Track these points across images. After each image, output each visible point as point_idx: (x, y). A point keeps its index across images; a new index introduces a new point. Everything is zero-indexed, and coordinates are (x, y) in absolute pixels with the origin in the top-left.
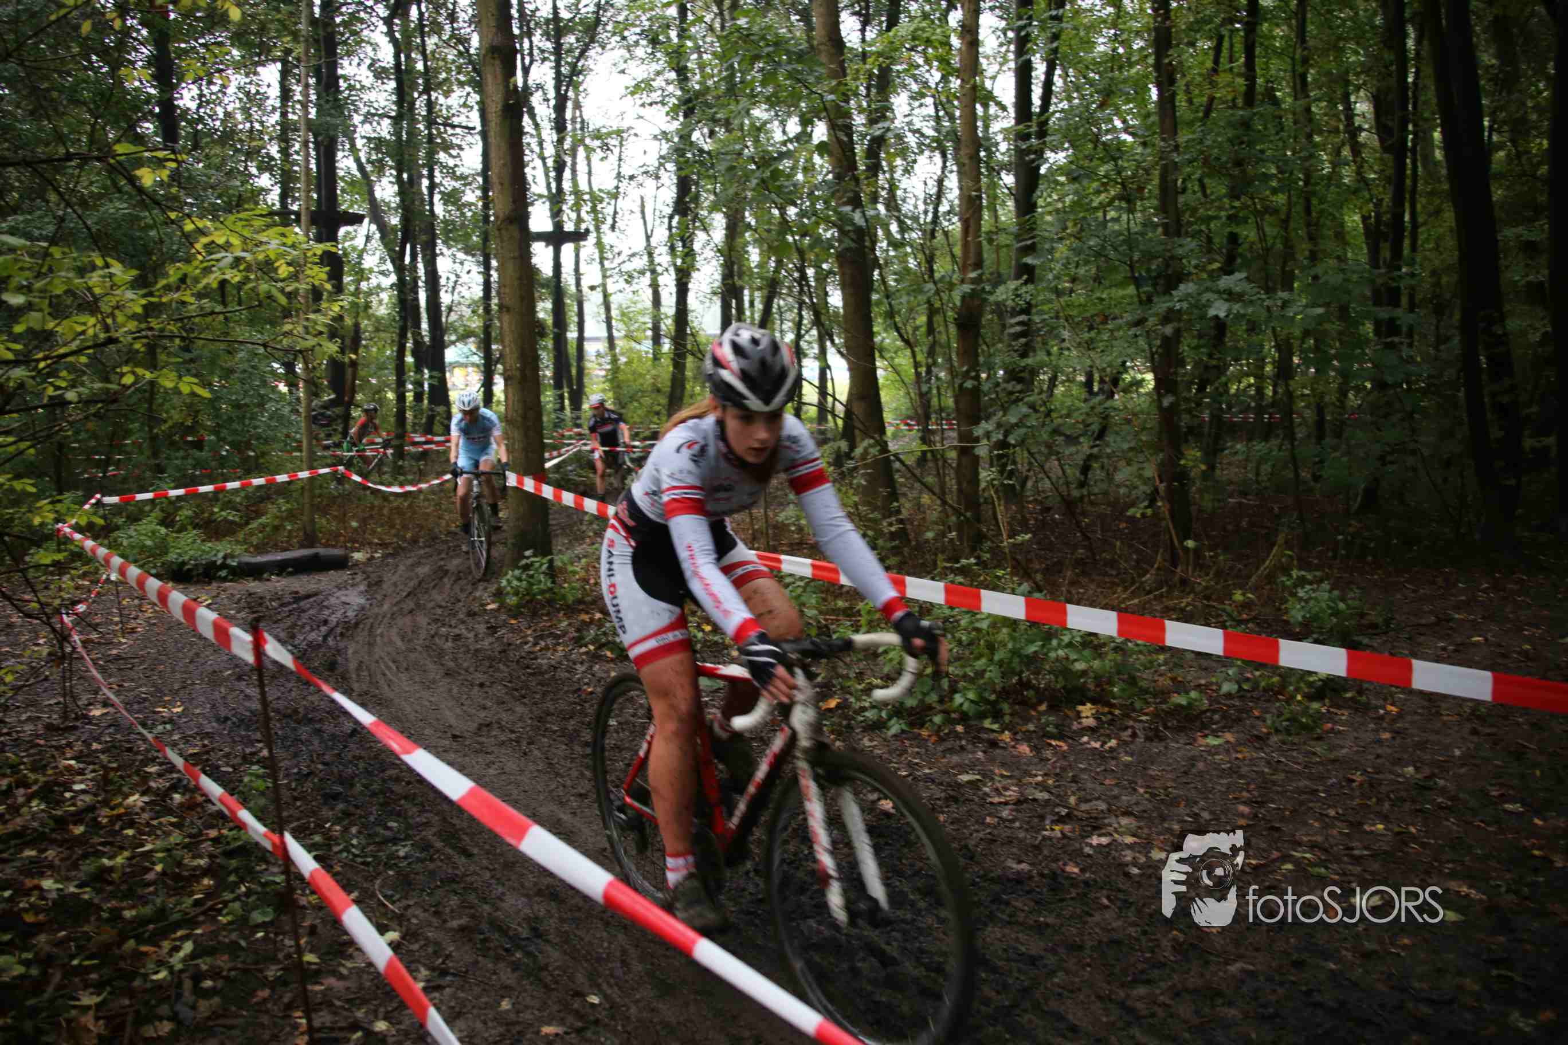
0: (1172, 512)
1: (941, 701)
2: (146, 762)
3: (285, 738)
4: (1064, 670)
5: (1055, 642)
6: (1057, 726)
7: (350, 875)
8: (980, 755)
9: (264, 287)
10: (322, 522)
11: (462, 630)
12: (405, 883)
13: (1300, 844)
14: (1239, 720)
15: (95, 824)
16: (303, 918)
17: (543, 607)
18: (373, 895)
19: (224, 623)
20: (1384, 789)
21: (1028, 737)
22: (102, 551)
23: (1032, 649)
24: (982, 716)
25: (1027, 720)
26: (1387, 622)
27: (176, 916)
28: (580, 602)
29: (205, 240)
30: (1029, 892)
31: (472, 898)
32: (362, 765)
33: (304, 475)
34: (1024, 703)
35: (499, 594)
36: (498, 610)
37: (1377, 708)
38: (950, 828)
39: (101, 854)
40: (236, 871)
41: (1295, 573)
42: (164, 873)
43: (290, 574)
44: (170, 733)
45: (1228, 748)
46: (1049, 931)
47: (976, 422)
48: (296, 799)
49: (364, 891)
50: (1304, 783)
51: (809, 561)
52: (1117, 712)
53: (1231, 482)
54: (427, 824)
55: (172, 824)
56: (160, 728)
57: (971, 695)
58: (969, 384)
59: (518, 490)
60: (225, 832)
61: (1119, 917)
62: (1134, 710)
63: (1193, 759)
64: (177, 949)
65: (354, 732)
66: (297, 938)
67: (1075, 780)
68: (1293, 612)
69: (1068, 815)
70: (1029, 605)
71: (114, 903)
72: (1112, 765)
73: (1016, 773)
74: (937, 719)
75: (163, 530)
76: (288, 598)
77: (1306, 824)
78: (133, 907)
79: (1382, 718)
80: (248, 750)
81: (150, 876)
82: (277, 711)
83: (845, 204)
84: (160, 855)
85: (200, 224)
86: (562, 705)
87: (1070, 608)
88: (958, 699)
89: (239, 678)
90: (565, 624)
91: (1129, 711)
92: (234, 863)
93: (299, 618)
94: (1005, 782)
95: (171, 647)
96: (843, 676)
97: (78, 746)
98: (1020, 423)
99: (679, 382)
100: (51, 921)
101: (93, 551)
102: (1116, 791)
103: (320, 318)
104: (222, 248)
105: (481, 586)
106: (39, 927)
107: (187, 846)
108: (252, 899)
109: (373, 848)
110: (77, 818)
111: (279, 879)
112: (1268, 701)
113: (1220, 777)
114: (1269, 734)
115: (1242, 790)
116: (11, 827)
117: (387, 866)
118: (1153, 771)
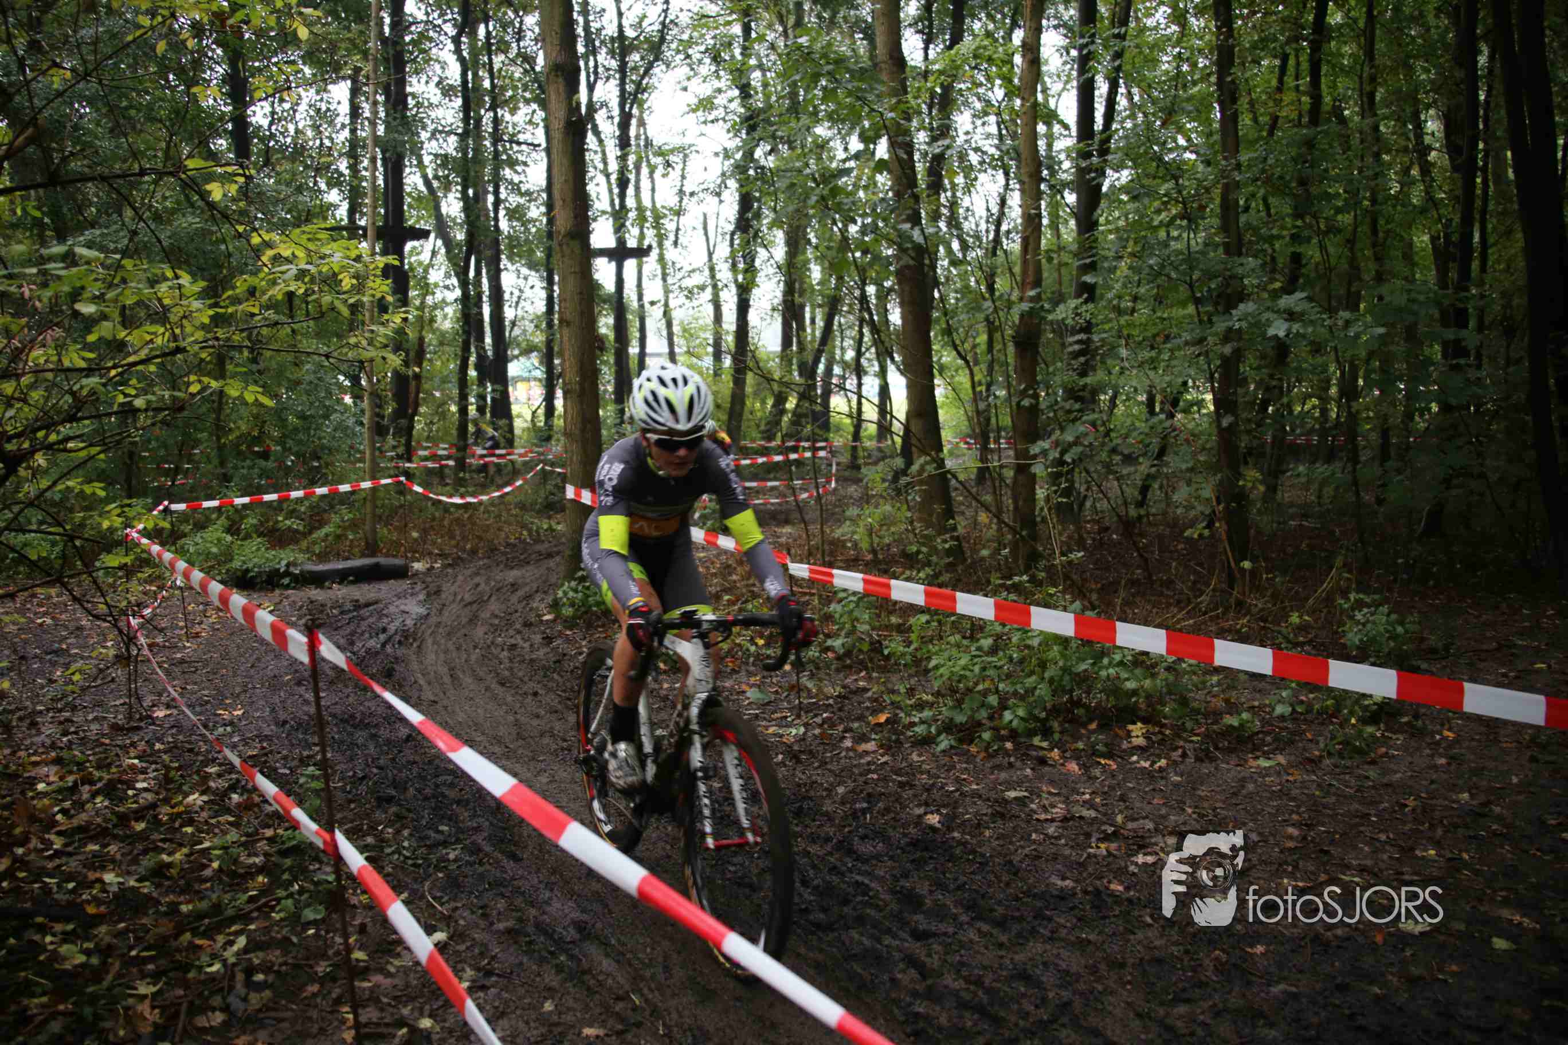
0: (1229, 534)
1: (991, 718)
2: (206, 763)
3: (342, 742)
4: (1114, 689)
5: (1106, 661)
6: (1106, 745)
7: (400, 876)
8: (1028, 771)
9: (326, 299)
10: (383, 531)
11: (518, 640)
12: (454, 885)
13: (1348, 867)
14: (1291, 742)
15: (156, 822)
16: (353, 918)
17: (599, 618)
18: (423, 897)
19: (281, 625)
20: (1437, 814)
21: (1077, 756)
22: (168, 556)
23: (1083, 667)
24: (1031, 733)
25: (1077, 738)
26: (1446, 648)
27: (230, 912)
29: (270, 253)
30: (1072, 909)
31: (519, 901)
32: (415, 770)
33: (366, 485)
34: (1074, 721)
35: (555, 605)
36: (554, 620)
37: (1432, 734)
38: (995, 843)
39: (159, 850)
40: (290, 869)
41: (1352, 596)
42: (220, 870)
43: (353, 582)
44: (231, 735)
45: (1279, 771)
46: (1090, 949)
47: (1034, 441)
48: (350, 801)
49: (413, 892)
50: (1356, 806)
51: (860, 576)
52: (1168, 732)
53: (1292, 505)
54: (478, 829)
55: (230, 824)
56: (221, 730)
57: (1021, 712)
58: (1026, 402)
59: (576, 502)
60: (280, 831)
61: (1162, 936)
62: (1185, 730)
63: (1243, 781)
64: (231, 943)
65: (409, 736)
66: (346, 936)
67: (1123, 799)
68: (1350, 635)
69: (1114, 833)
70: (1078, 622)
71: (172, 897)
72: (1161, 784)
73: (1064, 791)
74: (986, 736)
75: (229, 538)
76: (348, 606)
77: (1355, 847)
78: (188, 902)
79: (1438, 743)
80: (305, 753)
82: (334, 716)
83: (904, 221)
84: (217, 852)
85: (267, 238)
87: (1119, 625)
88: (1008, 716)
89: (299, 683)
91: (1179, 731)
92: (288, 862)
93: (359, 626)
94: (1052, 799)
95: (234, 653)
96: (893, 692)
97: (142, 746)
98: (1076, 442)
99: (738, 398)
100: (111, 913)
101: (159, 555)
102: (1163, 811)
103: (382, 330)
104: (288, 261)
105: (538, 597)
106: (98, 919)
107: (244, 845)
108: (306, 896)
109: (423, 850)
110: (139, 815)
111: (331, 878)
112: (1322, 724)
113: (1270, 799)
114: (1321, 757)
115: (1292, 812)
116: (76, 822)
117: (437, 868)
118: (1203, 791)
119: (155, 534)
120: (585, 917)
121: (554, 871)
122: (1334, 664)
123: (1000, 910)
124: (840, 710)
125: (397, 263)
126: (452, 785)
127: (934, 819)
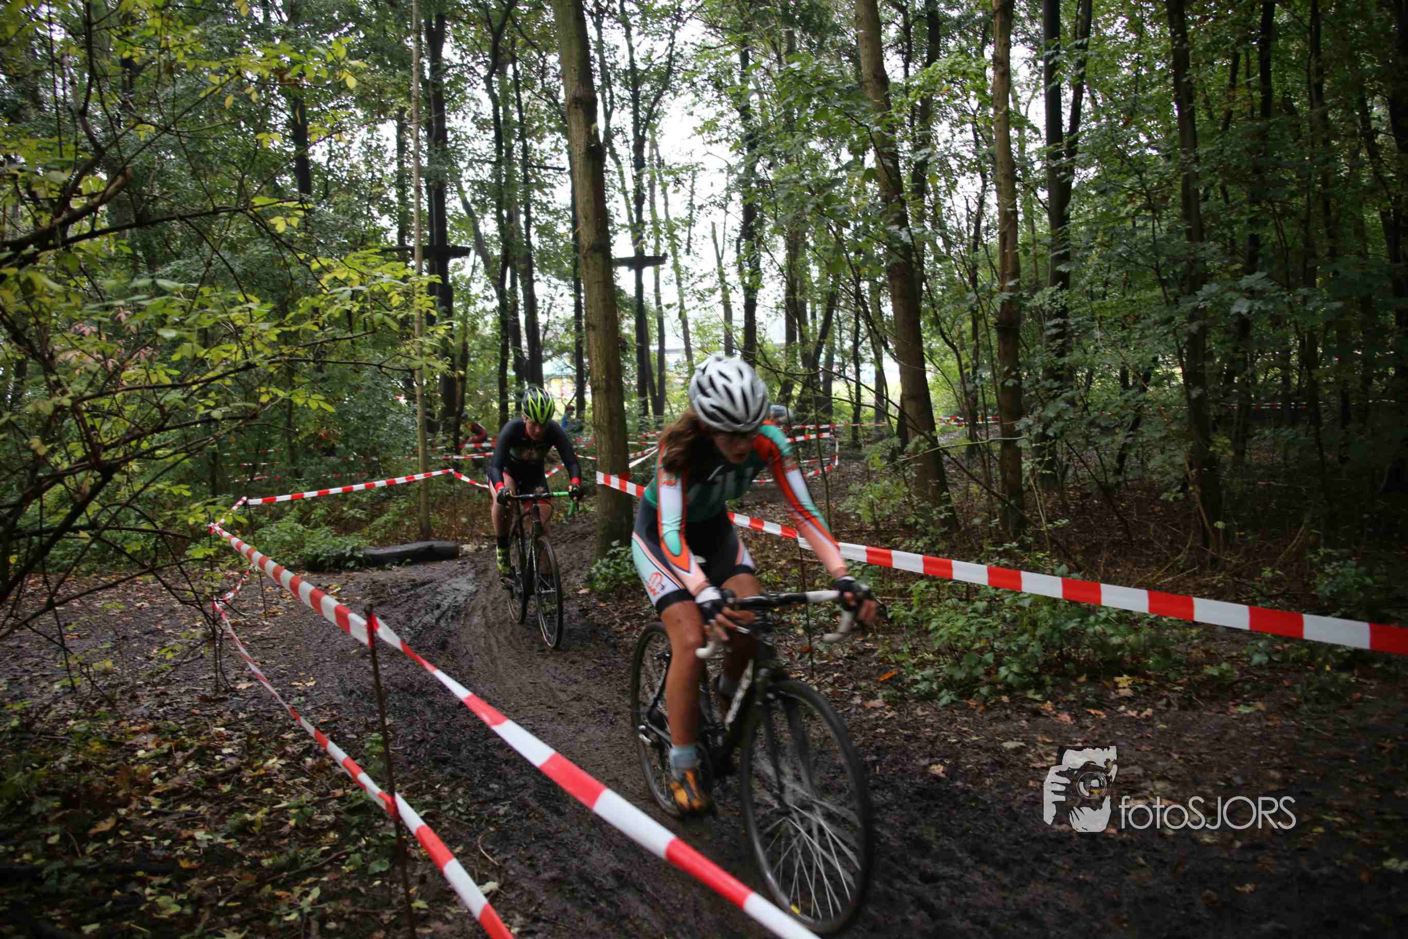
0: (1203, 497)
1: (988, 673)
2: (283, 730)
3: (402, 709)
4: (1101, 644)
5: (1092, 619)
6: (1095, 697)
7: (455, 831)
8: (1024, 723)
9: (378, 316)
10: (435, 517)
12: (504, 838)
13: (1331, 808)
14: (1269, 690)
15: (240, 784)
16: (414, 870)
17: (629, 591)
18: (476, 850)
19: (344, 609)
21: (1068, 707)
22: (245, 547)
23: (1072, 625)
24: (1025, 687)
25: (1068, 690)
27: (305, 866)
30: (1069, 851)
31: (562, 852)
32: (468, 733)
33: (420, 477)
34: (1064, 674)
35: (590, 580)
36: (589, 594)
38: (996, 791)
39: (242, 810)
40: (357, 826)
41: (1322, 551)
42: (297, 827)
43: (410, 564)
44: (305, 704)
45: (1259, 716)
46: (1088, 888)
47: (1018, 417)
48: (410, 763)
49: (468, 845)
50: (1334, 749)
51: (864, 547)
52: (1152, 683)
53: (1259, 466)
54: (524, 786)
55: (304, 784)
56: (296, 700)
57: (1015, 668)
58: (1010, 383)
59: (606, 487)
60: (349, 791)
61: (1154, 876)
62: (1168, 681)
63: (1225, 726)
64: (306, 894)
66: (408, 887)
68: (1321, 588)
70: (1066, 586)
71: (253, 853)
72: (1148, 732)
73: (1058, 740)
74: (984, 690)
75: (300, 527)
76: (406, 585)
77: (1335, 789)
78: (268, 857)
80: (370, 720)
81: (285, 830)
82: (395, 685)
83: (892, 224)
84: (294, 811)
85: (325, 262)
87: (1104, 587)
88: (1003, 671)
89: (364, 656)
91: (1163, 681)
92: (356, 819)
93: (416, 603)
94: (1048, 748)
95: (306, 630)
96: (897, 652)
97: (227, 715)
98: (1059, 417)
100: (202, 867)
101: (238, 547)
102: (1151, 757)
103: (428, 341)
104: (344, 283)
105: (574, 573)
106: (190, 873)
107: (317, 804)
108: (371, 851)
109: (476, 806)
110: (225, 778)
111: (393, 834)
112: (1298, 671)
113: (1251, 744)
114: (1299, 703)
115: (1273, 756)
116: (171, 785)
117: (488, 823)
118: (1187, 738)
119: (234, 528)
120: (622, 866)
122: (1308, 618)
123: (1001, 854)
124: (849, 669)
125: (439, 281)
126: (500, 747)
127: (938, 769)
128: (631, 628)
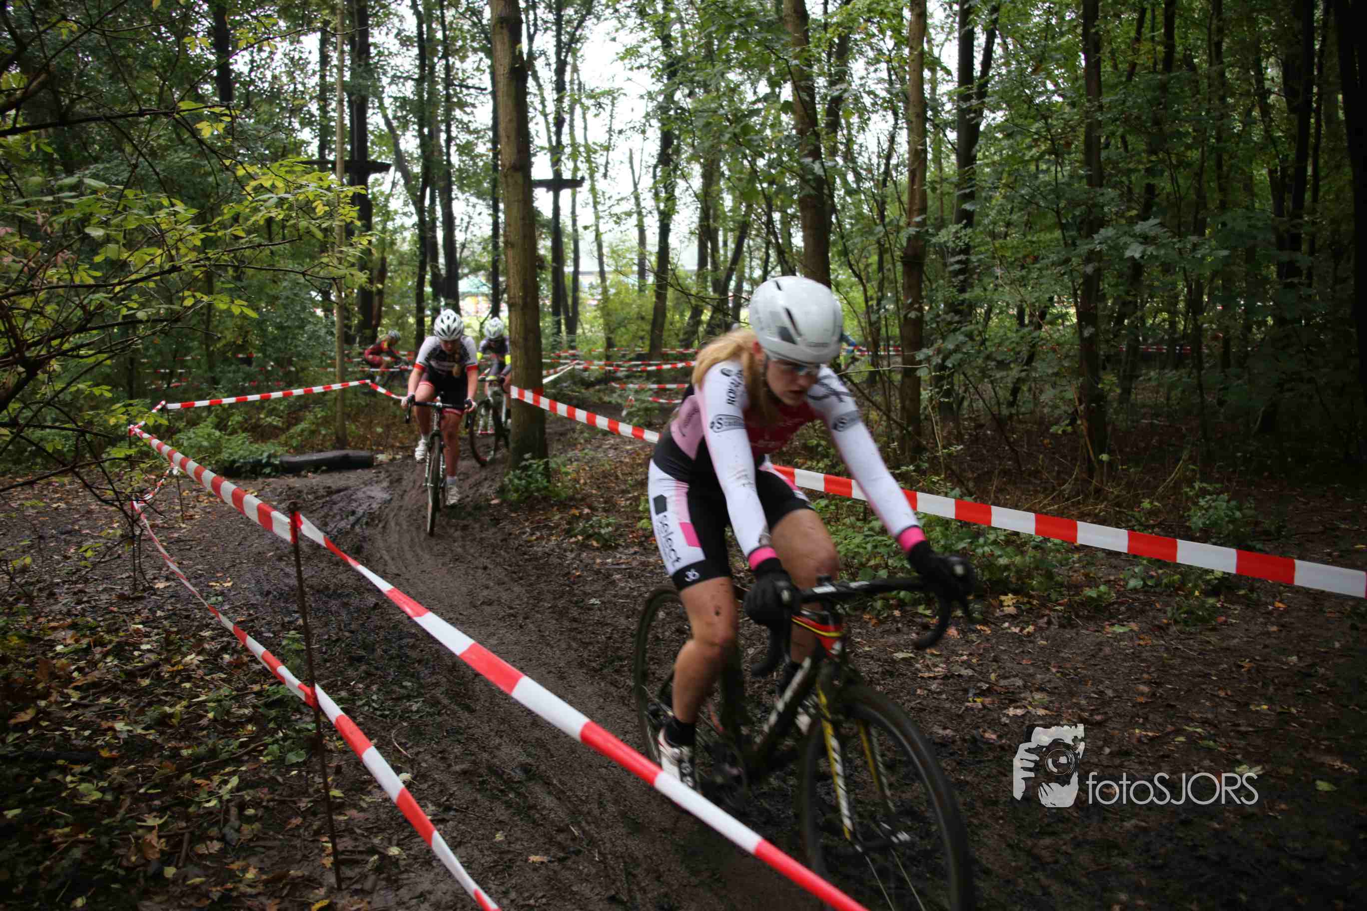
0: (1090, 430)
2: (201, 628)
3: (317, 610)
4: (989, 564)
5: (981, 540)
6: (981, 613)
7: (370, 724)
8: (914, 636)
9: (303, 224)
10: (351, 427)
11: (469, 521)
12: (417, 732)
13: (1192, 720)
14: (1142, 612)
15: (159, 677)
16: (330, 761)
17: (539, 502)
18: (389, 743)
19: (266, 508)
20: (1269, 675)
21: (956, 622)
22: (166, 448)
23: (961, 545)
24: (916, 603)
26: (1279, 530)
27: (224, 756)
28: (572, 498)
29: (253, 183)
30: (952, 754)
31: (473, 747)
32: (382, 633)
33: (337, 387)
35: (502, 491)
36: (500, 505)
37: (1267, 604)
39: (162, 703)
40: (275, 719)
41: (1197, 485)
42: (215, 720)
43: (323, 472)
44: (222, 604)
45: (1132, 636)
46: (968, 789)
47: (919, 349)
48: (326, 661)
49: (381, 738)
50: (1199, 667)
52: (1035, 602)
53: (1144, 406)
54: (437, 684)
55: (223, 680)
56: (213, 599)
58: (913, 315)
59: (520, 402)
60: (266, 687)
62: (1050, 601)
63: (1100, 644)
64: (226, 782)
65: (376, 606)
66: (325, 777)
67: (996, 660)
68: (1195, 519)
69: (989, 689)
70: (958, 506)
71: (173, 743)
72: (1029, 647)
73: (945, 653)
74: (877, 605)
75: (217, 433)
76: (322, 492)
77: (1197, 703)
78: (188, 747)
79: (1270, 613)
80: (286, 619)
81: (204, 722)
82: (311, 587)
83: (806, 156)
84: (212, 704)
85: (250, 170)
86: (554, 587)
87: (994, 509)
89: (280, 559)
90: (557, 517)
91: (1045, 602)
92: (273, 713)
93: (331, 509)
94: (935, 660)
95: (223, 532)
97: (145, 613)
98: (957, 349)
99: (660, 310)
100: (122, 757)
101: (159, 448)
102: (1031, 671)
103: (351, 251)
104: (269, 190)
105: (486, 484)
106: (113, 761)
107: (234, 698)
108: (289, 742)
109: (390, 703)
110: (144, 672)
112: (1170, 596)
113: (1124, 660)
114: (1168, 624)
115: (1143, 672)
116: (89, 679)
117: (402, 718)
118: (1065, 653)
119: (154, 430)
120: (530, 760)
121: (503, 721)
122: (1181, 543)
125: (362, 192)
126: (413, 647)
128: (541, 538)
